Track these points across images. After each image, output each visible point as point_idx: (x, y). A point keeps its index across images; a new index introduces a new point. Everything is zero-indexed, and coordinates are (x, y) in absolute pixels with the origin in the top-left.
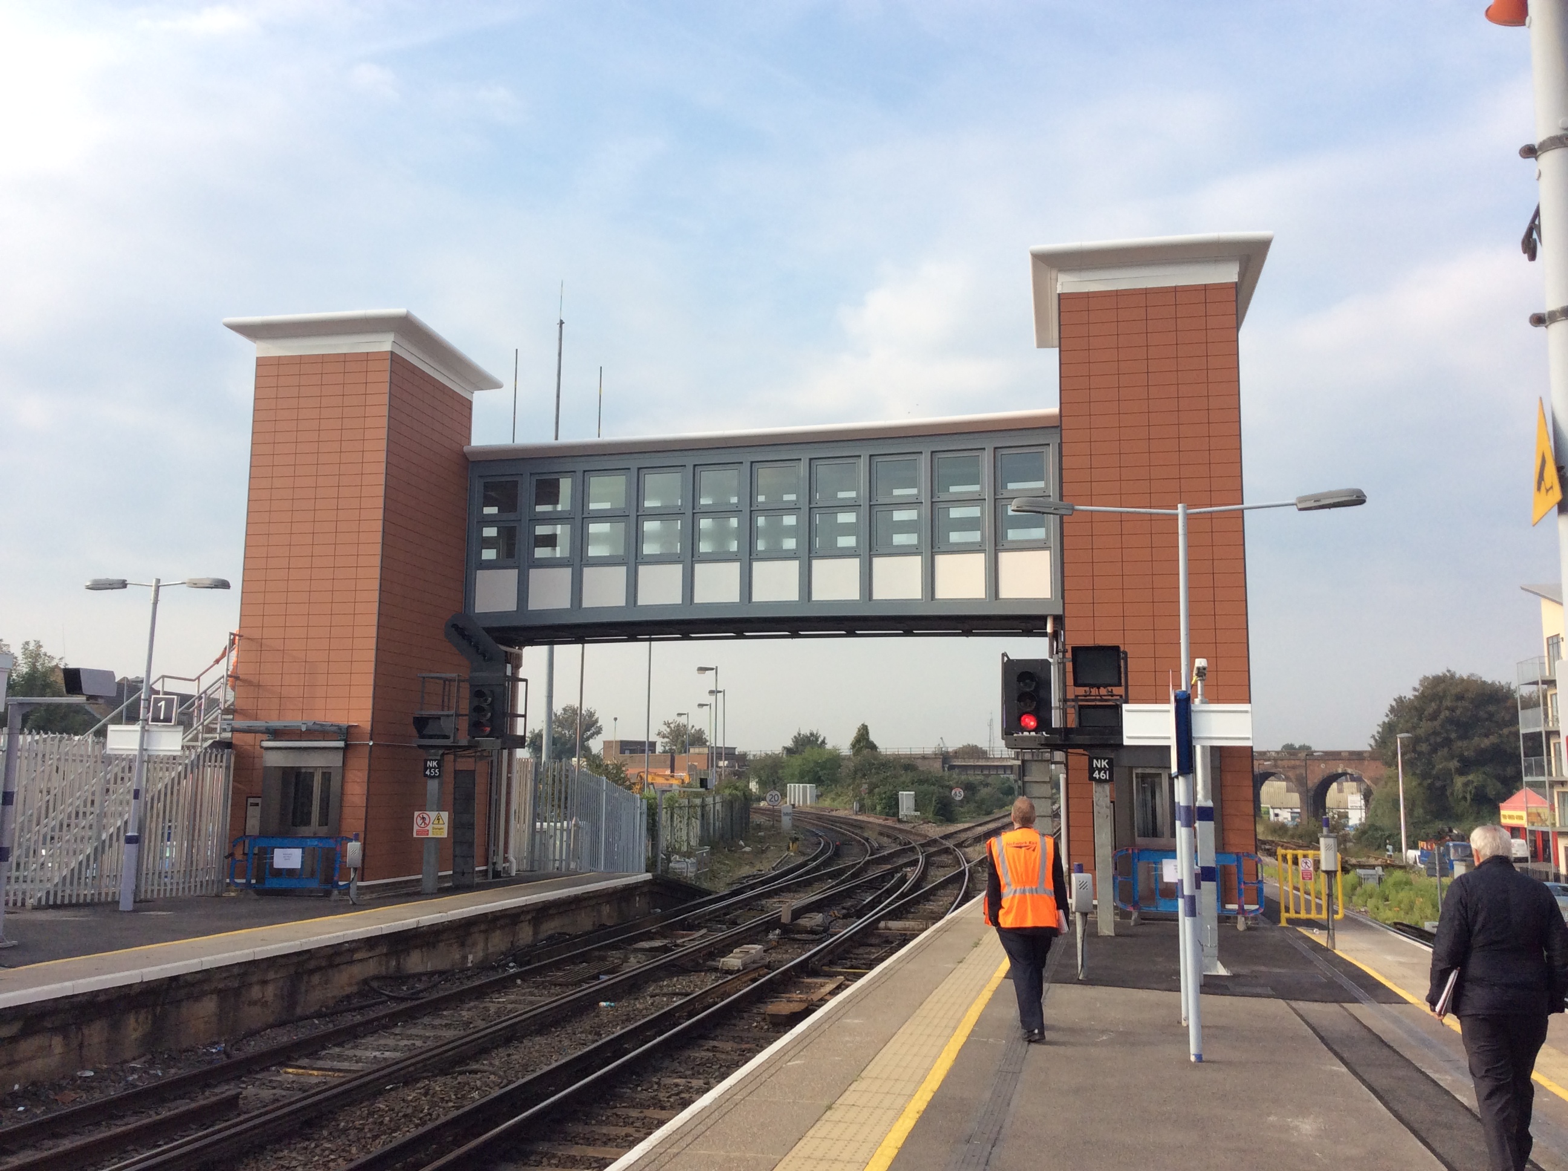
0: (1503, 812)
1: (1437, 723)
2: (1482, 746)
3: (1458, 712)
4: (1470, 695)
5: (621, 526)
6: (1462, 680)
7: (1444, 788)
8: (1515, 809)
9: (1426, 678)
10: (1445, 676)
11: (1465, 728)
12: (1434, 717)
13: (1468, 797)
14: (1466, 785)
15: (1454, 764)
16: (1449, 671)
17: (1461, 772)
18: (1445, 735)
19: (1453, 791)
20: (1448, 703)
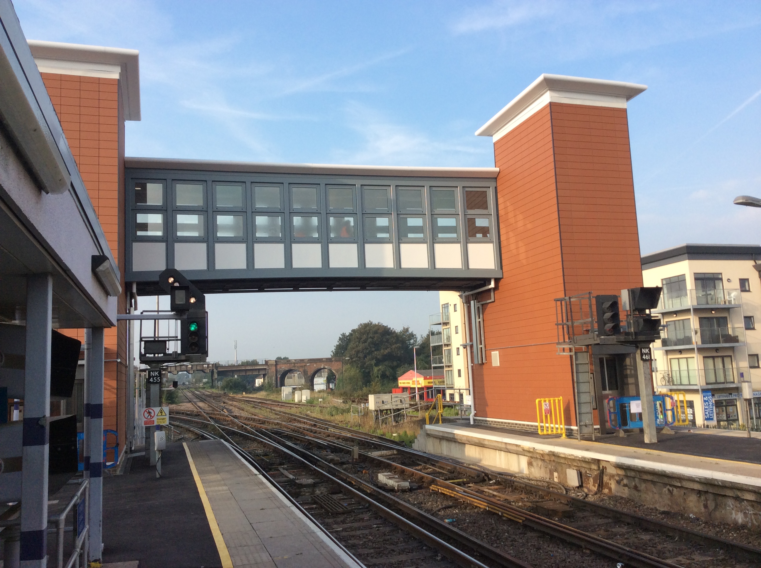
0: (399, 381)
1: (367, 344)
2: (385, 353)
3: (375, 339)
4: (380, 331)
5: (240, 219)
6: (376, 325)
7: (369, 372)
8: (406, 379)
9: (361, 324)
10: (368, 323)
11: (377, 346)
12: (365, 342)
13: (379, 376)
14: (379, 370)
15: (373, 362)
16: (370, 321)
17: (376, 365)
18: (370, 349)
19: (373, 373)
20: (371, 335)
